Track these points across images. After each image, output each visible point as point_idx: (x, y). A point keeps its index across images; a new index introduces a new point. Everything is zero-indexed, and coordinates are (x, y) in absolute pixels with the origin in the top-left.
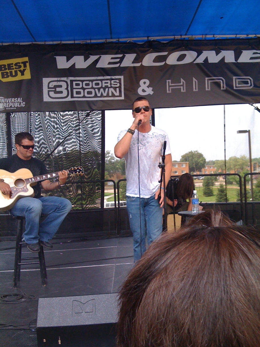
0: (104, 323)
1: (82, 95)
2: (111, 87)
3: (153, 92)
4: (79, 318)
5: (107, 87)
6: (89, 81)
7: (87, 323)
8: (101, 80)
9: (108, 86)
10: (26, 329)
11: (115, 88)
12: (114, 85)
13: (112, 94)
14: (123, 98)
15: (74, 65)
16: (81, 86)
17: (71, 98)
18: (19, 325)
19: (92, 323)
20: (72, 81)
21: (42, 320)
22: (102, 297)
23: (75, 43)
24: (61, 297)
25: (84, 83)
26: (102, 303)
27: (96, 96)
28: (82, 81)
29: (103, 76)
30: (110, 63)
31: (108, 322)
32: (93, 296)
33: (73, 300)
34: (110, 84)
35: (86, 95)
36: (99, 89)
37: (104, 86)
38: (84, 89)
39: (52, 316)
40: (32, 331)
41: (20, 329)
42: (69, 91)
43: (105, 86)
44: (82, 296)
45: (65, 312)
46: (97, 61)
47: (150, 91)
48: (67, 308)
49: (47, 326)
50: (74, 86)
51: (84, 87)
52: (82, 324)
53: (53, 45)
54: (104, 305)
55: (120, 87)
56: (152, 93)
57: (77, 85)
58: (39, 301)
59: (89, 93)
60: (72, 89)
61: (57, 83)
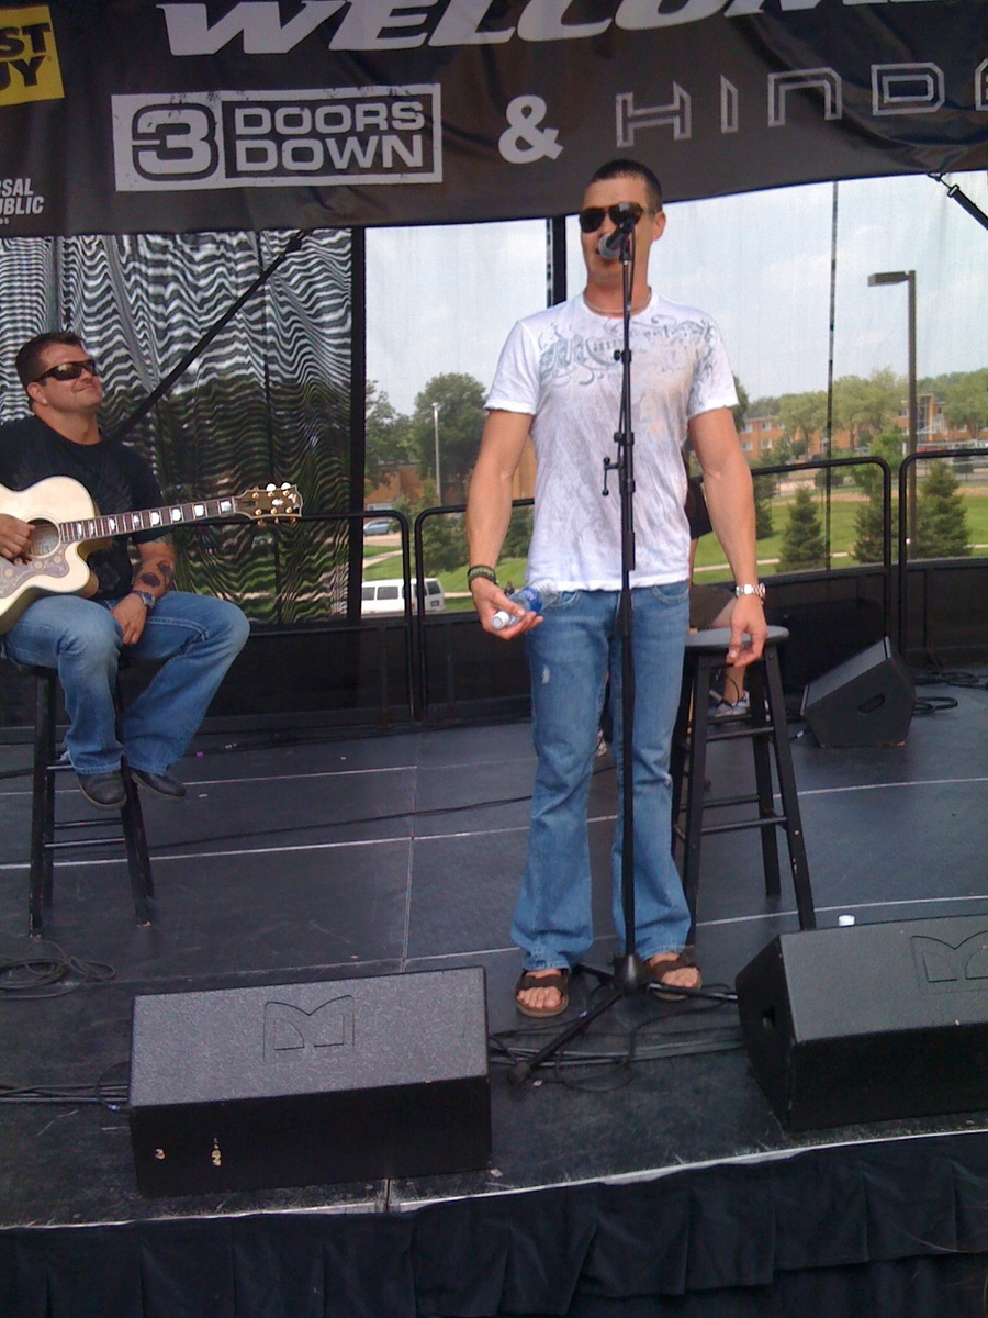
0: (387, 1083)
1: (271, 164)
2: (392, 130)
3: (559, 149)
4: (291, 1067)
5: (373, 129)
6: (301, 104)
7: (321, 1088)
8: (351, 103)
9: (377, 125)
10: (90, 1103)
11: (406, 138)
12: (404, 121)
13: (394, 160)
14: (436, 176)
15: (240, 37)
16: (266, 128)
17: (228, 175)
18: (62, 1089)
19: (342, 1087)
20: (229, 108)
21: (150, 1081)
22: (380, 988)
24: (221, 991)
25: (281, 113)
26: (378, 1011)
27: (328, 167)
28: (272, 106)
29: (359, 85)
31: (402, 1081)
32: (342, 983)
33: (266, 1000)
34: (386, 119)
35: (289, 164)
36: (341, 139)
37: (360, 128)
38: (279, 139)
39: (188, 1062)
40: (111, 1110)
41: (64, 1103)
42: (217, 148)
43: (366, 125)
44: (303, 985)
45: (237, 1048)
47: (546, 145)
48: (245, 1031)
49: (169, 1100)
50: (240, 129)
51: (282, 129)
52: (302, 1089)
54: (389, 1017)
55: (427, 132)
56: (554, 151)
57: (252, 121)
58: (138, 1009)
59: (301, 155)
60: (231, 138)
61: (170, 116)
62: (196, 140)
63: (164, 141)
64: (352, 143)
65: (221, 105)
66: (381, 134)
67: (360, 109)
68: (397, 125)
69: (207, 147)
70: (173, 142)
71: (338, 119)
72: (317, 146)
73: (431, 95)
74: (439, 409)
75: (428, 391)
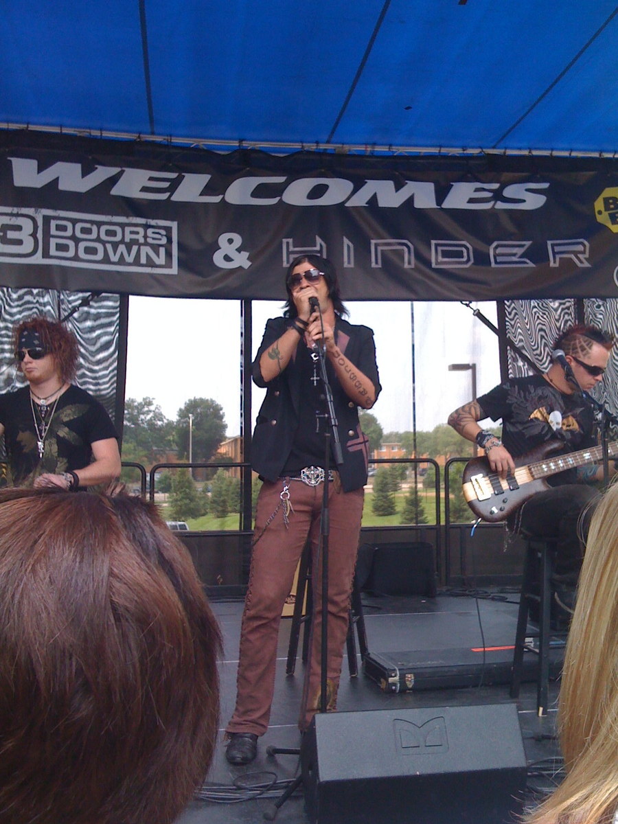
1: (71, 253)
2: (146, 244)
3: (250, 263)
5: (135, 242)
6: (92, 222)
8: (123, 226)
9: (138, 240)
11: (155, 248)
12: (154, 239)
13: (147, 260)
14: (174, 271)
15: (56, 181)
16: (69, 233)
17: (43, 257)
20: (47, 220)
23: (63, 132)
25: (79, 226)
28: (74, 222)
29: (128, 216)
30: (145, 189)
34: (143, 237)
35: (82, 254)
36: (115, 246)
37: (127, 240)
38: (77, 241)
42: (38, 241)
43: (131, 239)
46: (113, 181)
47: (242, 260)
50: (53, 231)
53: (7, 131)
55: (168, 246)
56: (247, 264)
57: (59, 228)
59: (89, 250)
60: (47, 235)
61: (10, 219)
62: (25, 235)
63: (5, 234)
64: (122, 248)
65: (42, 219)
66: (140, 245)
67: (128, 229)
68: (150, 240)
69: (31, 240)
70: (11, 235)
71: (113, 233)
72: (99, 247)
73: (171, 228)
74: (193, 418)
75: (185, 408)
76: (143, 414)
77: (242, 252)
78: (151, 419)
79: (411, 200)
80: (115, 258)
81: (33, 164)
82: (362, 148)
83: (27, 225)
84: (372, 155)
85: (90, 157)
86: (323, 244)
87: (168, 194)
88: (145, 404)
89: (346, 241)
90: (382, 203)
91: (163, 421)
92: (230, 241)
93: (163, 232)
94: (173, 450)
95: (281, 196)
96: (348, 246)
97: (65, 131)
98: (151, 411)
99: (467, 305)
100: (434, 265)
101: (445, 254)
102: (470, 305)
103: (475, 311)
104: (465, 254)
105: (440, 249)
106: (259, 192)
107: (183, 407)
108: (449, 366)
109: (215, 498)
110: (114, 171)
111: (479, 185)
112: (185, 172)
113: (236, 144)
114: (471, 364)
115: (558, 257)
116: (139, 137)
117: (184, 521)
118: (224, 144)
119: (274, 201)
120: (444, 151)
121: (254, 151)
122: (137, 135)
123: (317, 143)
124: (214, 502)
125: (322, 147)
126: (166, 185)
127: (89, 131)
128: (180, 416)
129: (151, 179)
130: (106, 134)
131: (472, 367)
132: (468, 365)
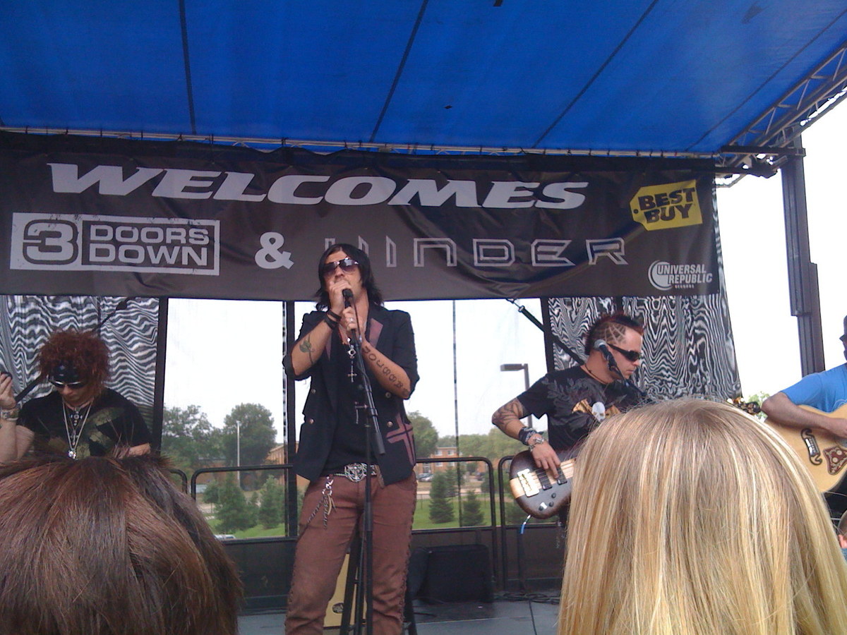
1: (111, 258)
2: (188, 244)
3: (292, 263)
6: (133, 225)
8: (164, 227)
9: (180, 241)
11: (197, 249)
12: (196, 239)
13: (188, 261)
14: (216, 272)
15: (97, 184)
16: (109, 237)
17: (83, 264)
20: (87, 225)
23: (103, 135)
27: (147, 262)
28: (115, 226)
29: (170, 217)
30: (187, 189)
34: (185, 238)
35: (122, 258)
36: (156, 248)
37: (168, 241)
38: (117, 245)
42: (77, 247)
43: (172, 241)
47: (284, 261)
50: (93, 237)
51: (119, 238)
53: (46, 137)
55: (210, 247)
56: (289, 265)
57: (99, 233)
59: (129, 254)
60: (87, 242)
61: (49, 226)
62: (64, 242)
63: (44, 241)
64: (163, 250)
65: (82, 222)
66: (181, 246)
67: (169, 231)
68: (192, 241)
69: (71, 246)
70: (50, 242)
71: (155, 235)
72: (141, 250)
73: (214, 227)
74: (241, 425)
75: (233, 414)
76: (188, 423)
77: (284, 252)
78: (196, 429)
79: (452, 199)
80: (155, 261)
81: (74, 168)
82: (404, 147)
83: (67, 232)
84: (415, 154)
85: (132, 159)
86: (365, 243)
87: (211, 193)
88: (191, 412)
89: (389, 241)
90: (424, 202)
91: (209, 429)
92: (272, 241)
93: (205, 232)
94: (220, 459)
95: (324, 195)
96: (391, 246)
97: (105, 134)
98: (195, 420)
99: (513, 302)
100: (476, 264)
101: (486, 253)
102: (516, 302)
103: (520, 308)
104: (507, 253)
105: (481, 247)
106: (301, 191)
107: (230, 414)
108: (502, 367)
109: (265, 508)
110: (156, 172)
111: (520, 184)
112: (229, 171)
113: (279, 142)
114: (523, 365)
115: (597, 255)
116: (180, 137)
117: (230, 534)
118: (268, 142)
119: (317, 200)
120: (485, 150)
121: (296, 149)
122: (179, 136)
123: (360, 142)
124: (263, 512)
125: (366, 146)
126: (209, 184)
127: (129, 133)
128: (226, 423)
129: (193, 179)
130: (147, 136)
131: (525, 367)
132: (521, 365)
